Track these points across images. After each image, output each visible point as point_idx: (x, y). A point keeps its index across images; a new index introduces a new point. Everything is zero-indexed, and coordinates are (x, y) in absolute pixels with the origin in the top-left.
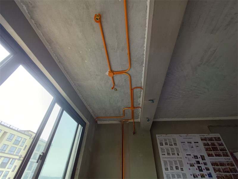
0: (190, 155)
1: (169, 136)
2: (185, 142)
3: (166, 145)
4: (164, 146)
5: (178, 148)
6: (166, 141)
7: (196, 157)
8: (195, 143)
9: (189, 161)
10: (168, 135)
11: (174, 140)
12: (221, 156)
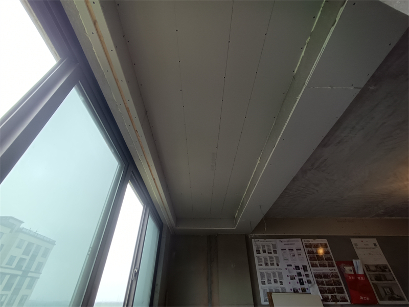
0: (291, 265)
2: (286, 250)
4: (262, 255)
5: (278, 257)
6: (265, 247)
7: (297, 268)
8: (297, 250)
10: (267, 240)
11: (274, 247)
12: (326, 267)
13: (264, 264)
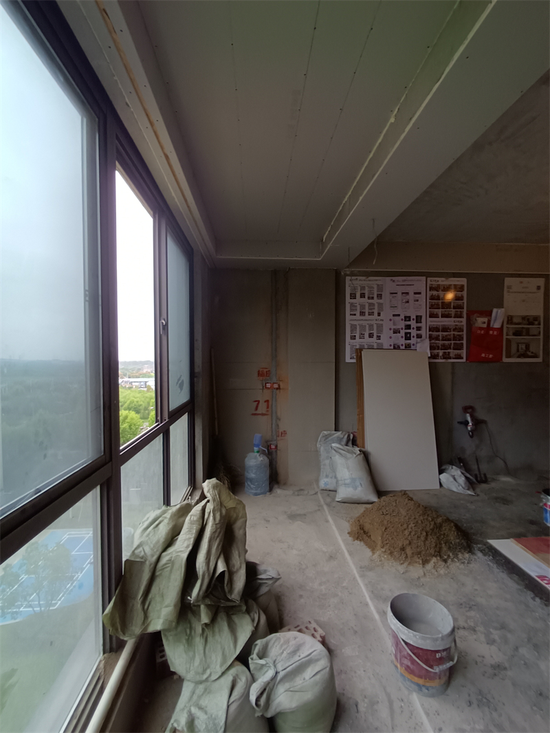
0: (399, 315)
1: (372, 280)
2: (396, 293)
3: (361, 297)
4: (358, 300)
5: (382, 304)
6: (364, 289)
7: (407, 318)
8: (415, 293)
9: (394, 324)
10: (370, 278)
11: (380, 288)
12: (451, 317)
13: (358, 313)
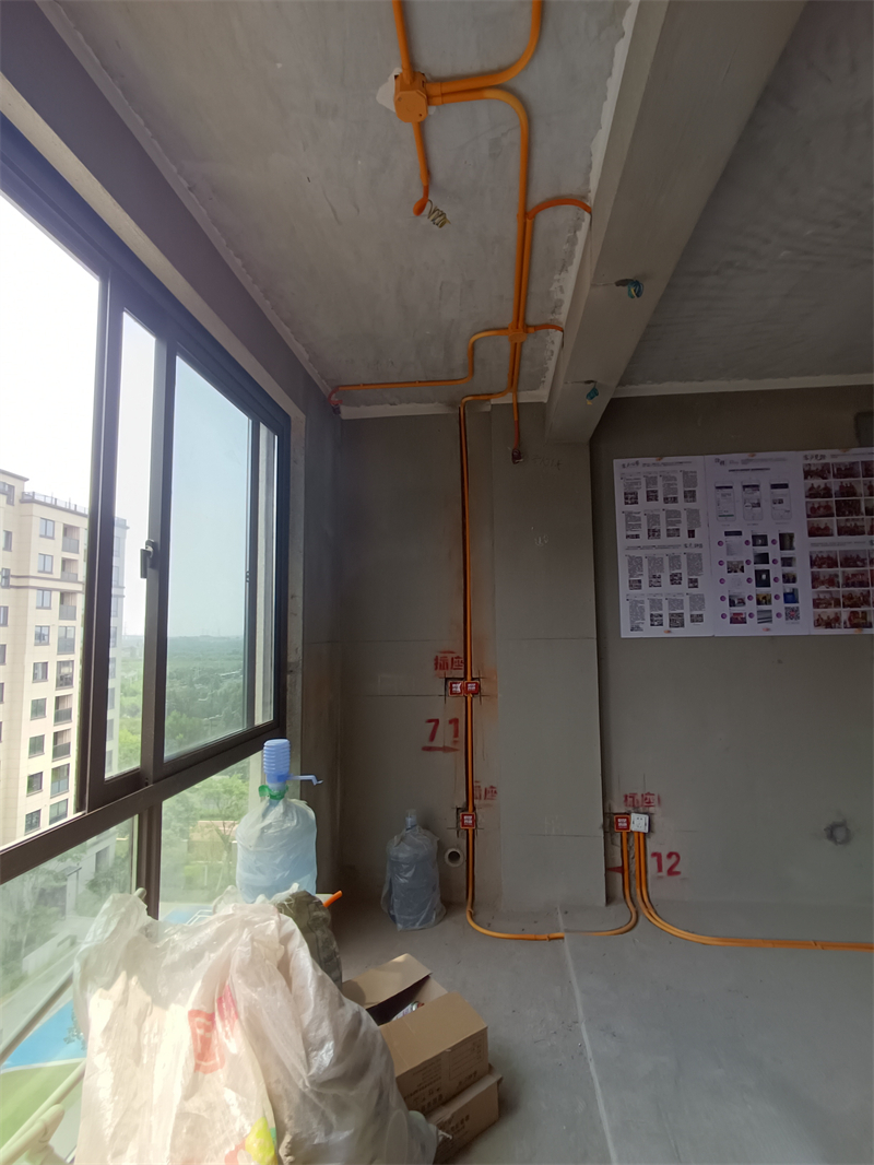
0: (739, 533)
1: (671, 464)
2: (731, 487)
3: (649, 499)
4: (643, 504)
5: (697, 511)
6: (655, 483)
7: (760, 540)
8: (774, 486)
9: (729, 552)
10: (666, 460)
11: (690, 478)
12: (863, 533)
13: (643, 532)
